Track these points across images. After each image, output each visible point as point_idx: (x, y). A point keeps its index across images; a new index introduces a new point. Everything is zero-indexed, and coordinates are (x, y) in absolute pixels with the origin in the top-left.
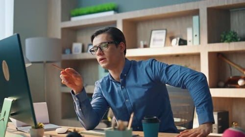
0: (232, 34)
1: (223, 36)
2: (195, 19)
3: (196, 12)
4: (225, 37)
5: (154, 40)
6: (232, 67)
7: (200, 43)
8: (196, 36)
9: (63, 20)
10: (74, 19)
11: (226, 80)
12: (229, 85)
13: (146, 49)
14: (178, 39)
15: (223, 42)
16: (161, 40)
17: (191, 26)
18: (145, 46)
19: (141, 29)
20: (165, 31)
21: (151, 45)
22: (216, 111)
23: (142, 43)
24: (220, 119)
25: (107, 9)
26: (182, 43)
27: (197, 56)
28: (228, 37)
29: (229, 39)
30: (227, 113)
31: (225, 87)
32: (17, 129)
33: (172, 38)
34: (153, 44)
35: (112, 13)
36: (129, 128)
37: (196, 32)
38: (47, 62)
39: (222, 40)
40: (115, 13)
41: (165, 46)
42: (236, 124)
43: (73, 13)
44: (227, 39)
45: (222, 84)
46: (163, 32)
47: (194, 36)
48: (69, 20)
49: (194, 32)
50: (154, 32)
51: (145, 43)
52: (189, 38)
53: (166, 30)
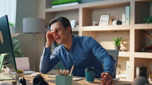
0: (150, 18)
1: (144, 20)
2: (127, 8)
3: (128, 4)
4: (146, 20)
5: (102, 21)
6: (150, 39)
7: (130, 24)
8: (127, 19)
9: (47, 7)
10: (53, 7)
11: (146, 47)
12: (147, 51)
13: (96, 26)
14: (117, 21)
15: (144, 23)
16: (106, 21)
17: (125, 13)
18: (96, 25)
19: (94, 14)
20: (108, 16)
21: (100, 24)
22: (138, 67)
23: (94, 23)
24: (141, 72)
25: (73, 1)
26: (119, 23)
27: (128, 32)
28: (148, 20)
29: (148, 22)
30: (146, 68)
31: (145, 51)
32: (9, 73)
33: (113, 20)
35: (76, 4)
36: (70, 75)
37: (128, 17)
38: (36, 33)
39: (144, 22)
40: (78, 4)
41: (108, 25)
42: (151, 75)
43: (53, 3)
44: (147, 21)
45: (143, 50)
46: (107, 16)
47: (126, 19)
48: (51, 7)
49: (126, 16)
50: (102, 16)
51: (97, 23)
52: (123, 20)
53: (110, 15)
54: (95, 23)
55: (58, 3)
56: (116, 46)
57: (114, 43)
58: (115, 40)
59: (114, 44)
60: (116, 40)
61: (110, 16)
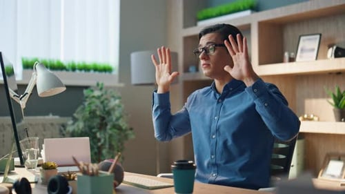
5: (303, 51)
9: (186, 26)
10: (201, 24)
13: (291, 63)
14: (335, 47)
16: (313, 50)
18: (292, 60)
19: (289, 34)
20: (318, 37)
21: (298, 59)
23: (287, 55)
25: (242, 8)
34: (301, 57)
35: (248, 13)
36: (109, 174)
40: (252, 13)
41: (317, 58)
43: (200, 16)
46: (316, 38)
48: (196, 25)
50: (302, 38)
53: (321, 35)
54: (289, 55)
55: (209, 14)
56: (337, 110)
57: (332, 101)
58: (334, 96)
59: (331, 104)
60: (336, 94)
61: (320, 38)
